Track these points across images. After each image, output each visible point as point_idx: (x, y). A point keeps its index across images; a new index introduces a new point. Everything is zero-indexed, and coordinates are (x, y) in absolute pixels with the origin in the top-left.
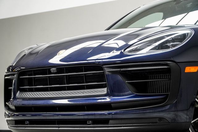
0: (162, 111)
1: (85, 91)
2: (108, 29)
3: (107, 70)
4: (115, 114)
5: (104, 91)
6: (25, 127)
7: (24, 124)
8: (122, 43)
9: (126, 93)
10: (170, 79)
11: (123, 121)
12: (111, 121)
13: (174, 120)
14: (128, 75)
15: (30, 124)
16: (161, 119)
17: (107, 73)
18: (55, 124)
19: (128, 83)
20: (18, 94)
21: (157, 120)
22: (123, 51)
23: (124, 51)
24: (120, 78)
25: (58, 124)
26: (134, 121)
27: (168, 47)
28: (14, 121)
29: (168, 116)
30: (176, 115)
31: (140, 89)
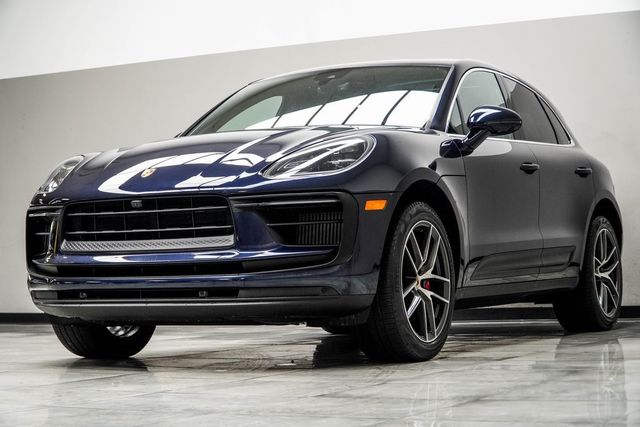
0: (328, 275)
1: (195, 239)
2: (186, 134)
3: (235, 206)
4: (246, 279)
5: (230, 240)
6: (81, 303)
7: (78, 298)
8: (256, 159)
9: (268, 245)
10: (341, 221)
11: (263, 292)
12: (241, 292)
13: (347, 292)
14: (270, 214)
15: (88, 298)
16: (325, 288)
17: (235, 211)
18: (139, 298)
19: (271, 227)
20: (64, 246)
21: (319, 291)
22: (260, 173)
23: (262, 172)
24: (255, 216)
25: (143, 298)
26: (281, 292)
27: (332, 167)
28: (56, 295)
29: (338, 283)
30: (349, 284)
31: (288, 238)
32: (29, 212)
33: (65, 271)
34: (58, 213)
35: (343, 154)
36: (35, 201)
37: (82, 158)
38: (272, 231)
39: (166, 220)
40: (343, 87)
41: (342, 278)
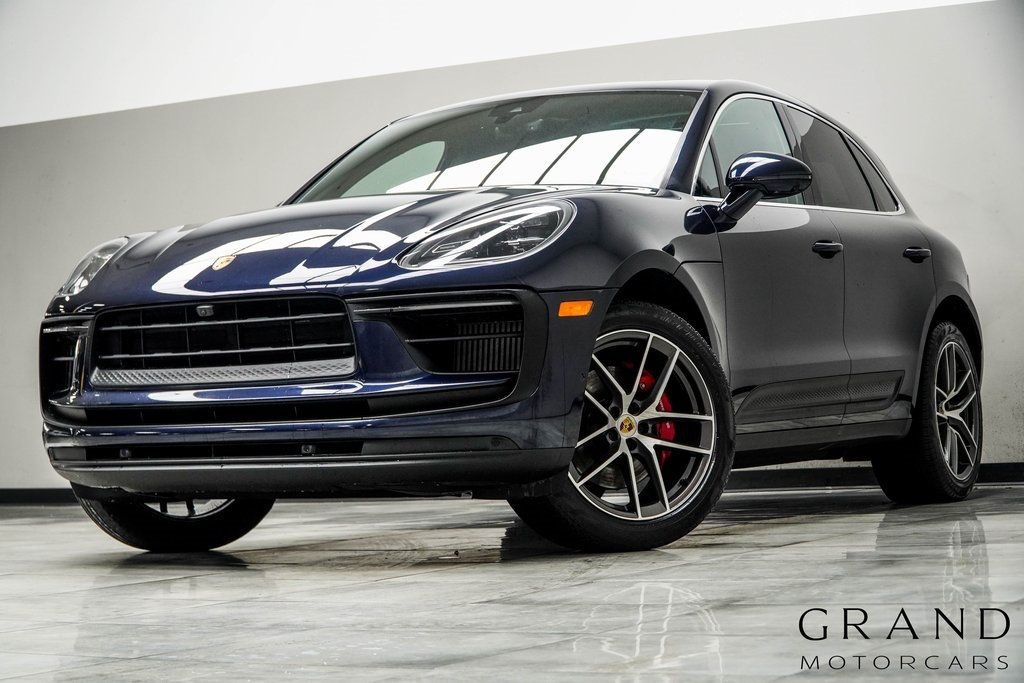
0: (501, 418)
1: (295, 365)
3: (356, 312)
4: (375, 426)
5: (348, 365)
6: (122, 466)
7: (117, 457)
8: (385, 240)
9: (407, 372)
10: (521, 334)
11: (399, 446)
12: (366, 446)
13: (532, 443)
14: (410, 324)
15: (133, 457)
16: (497, 439)
17: (356, 320)
18: (210, 457)
19: (411, 344)
20: (95, 377)
21: (488, 442)
22: (394, 261)
23: (398, 259)
24: (387, 327)
25: (216, 456)
26: (427, 444)
27: (509, 250)
28: (84, 451)
29: (518, 431)
30: (536, 431)
31: (439, 360)
32: (44, 325)
33: (97, 416)
34: (86, 327)
35: (525, 230)
36: (53, 309)
37: (126, 242)
38: (414, 352)
39: (250, 336)
40: (534, 126)
41: (523, 423)
